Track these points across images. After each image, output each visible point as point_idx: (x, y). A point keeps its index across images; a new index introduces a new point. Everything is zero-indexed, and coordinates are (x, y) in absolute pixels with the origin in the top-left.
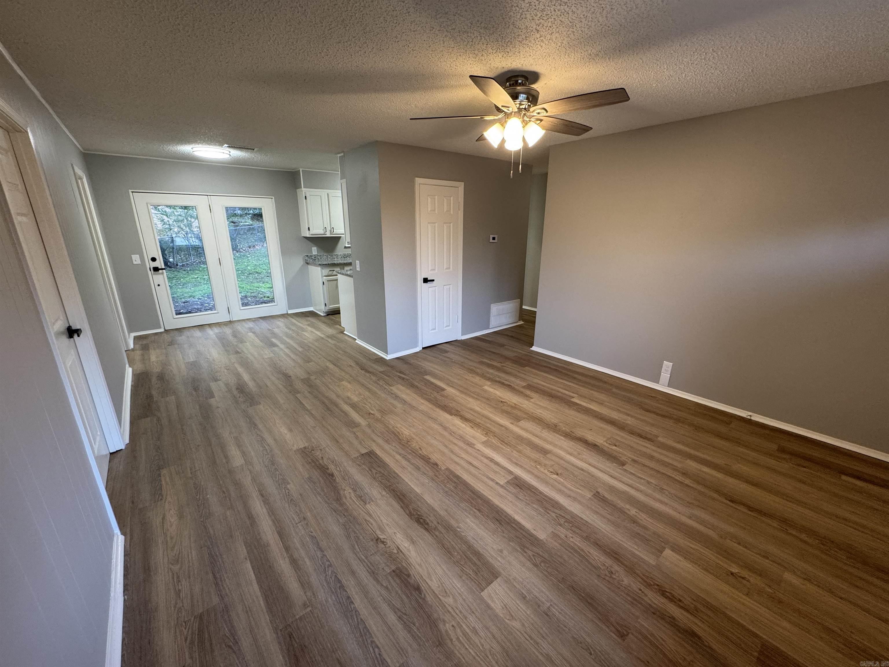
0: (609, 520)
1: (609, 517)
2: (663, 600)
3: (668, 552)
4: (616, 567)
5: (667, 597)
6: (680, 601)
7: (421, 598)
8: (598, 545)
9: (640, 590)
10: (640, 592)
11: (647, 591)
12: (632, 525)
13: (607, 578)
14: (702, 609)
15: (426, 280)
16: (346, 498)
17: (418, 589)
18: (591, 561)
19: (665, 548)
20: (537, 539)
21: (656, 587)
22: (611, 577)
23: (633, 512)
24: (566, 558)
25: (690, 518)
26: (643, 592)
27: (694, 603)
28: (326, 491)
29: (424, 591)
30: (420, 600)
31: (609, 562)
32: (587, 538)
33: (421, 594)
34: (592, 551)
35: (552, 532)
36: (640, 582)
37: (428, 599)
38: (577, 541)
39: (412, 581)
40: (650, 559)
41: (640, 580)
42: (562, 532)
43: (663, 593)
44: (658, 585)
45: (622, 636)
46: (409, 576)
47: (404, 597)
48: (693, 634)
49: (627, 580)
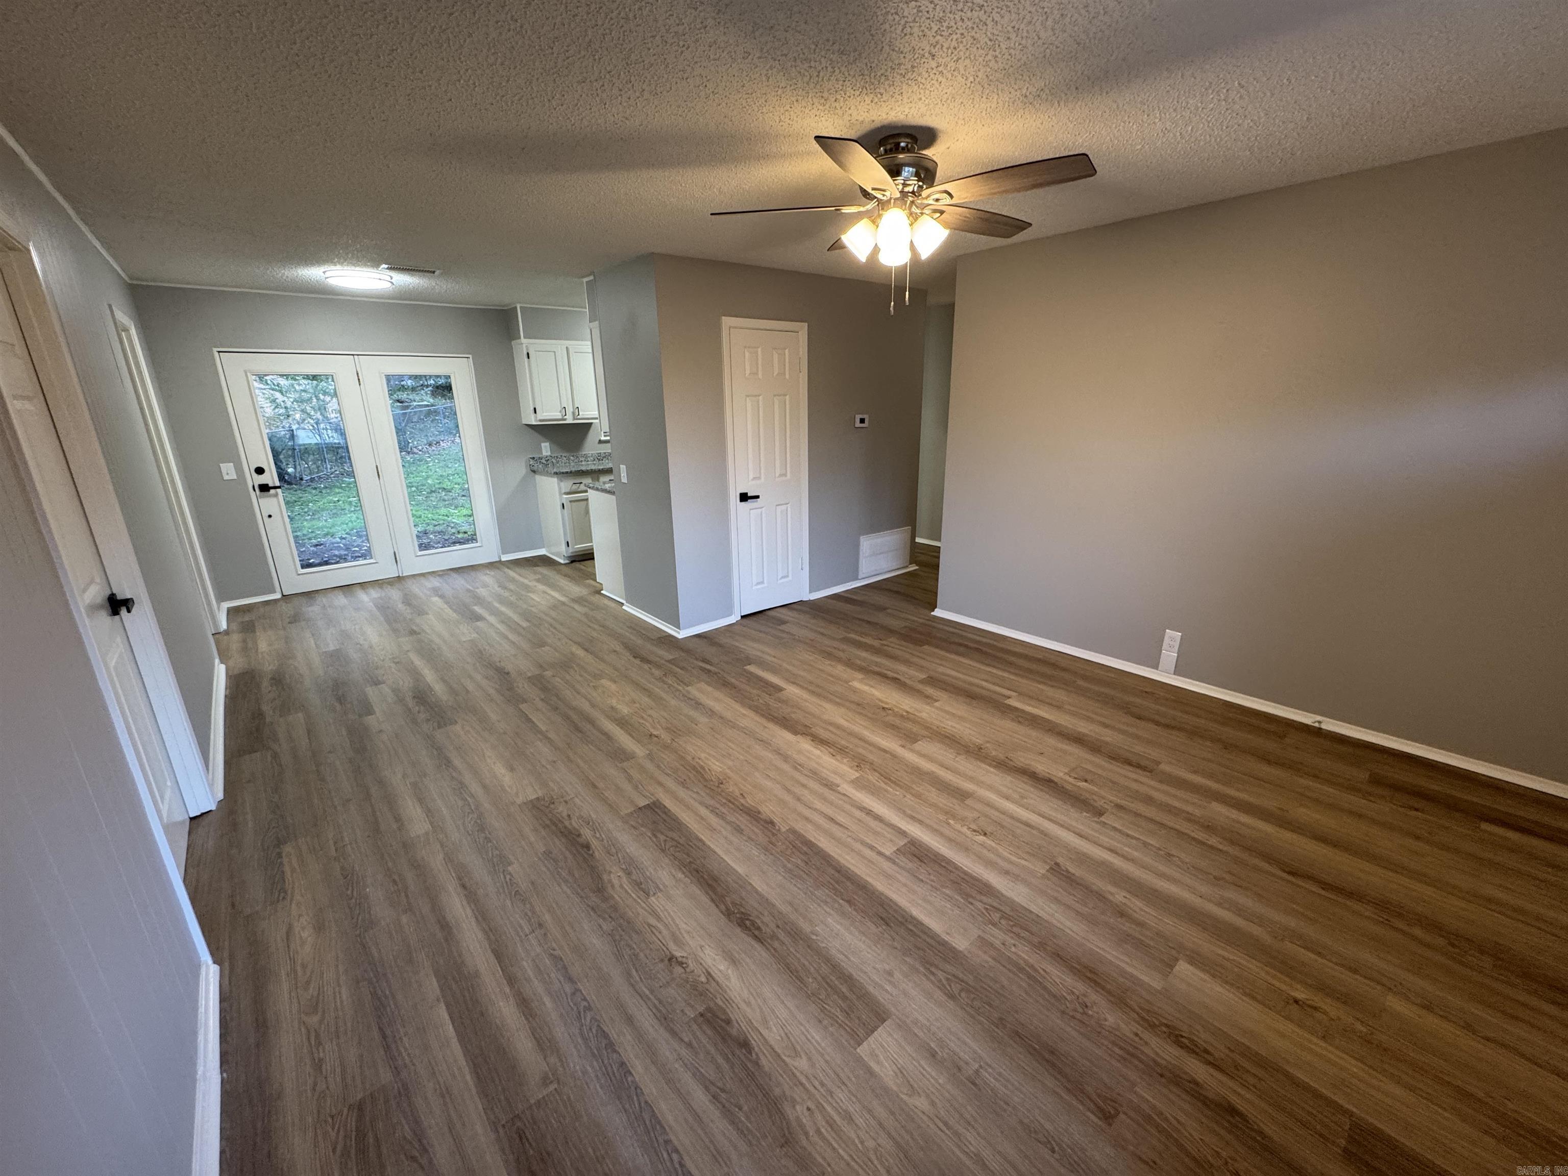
0: (1078, 913)
1: (1078, 906)
2: (1175, 1051)
3: (1183, 967)
4: (1093, 996)
5: (1182, 1046)
6: (1206, 1051)
7: (750, 1060)
8: (1058, 956)
9: (1137, 1035)
10: (1137, 1039)
11: (1146, 1035)
12: (1119, 919)
13: (1078, 1016)
14: (1247, 1065)
15: (744, 497)
16: (613, 886)
17: (745, 1045)
18: (1049, 986)
19: (1177, 960)
20: (953, 950)
21: (1164, 1029)
22: (1084, 1013)
23: (1119, 896)
24: (1005, 983)
25: (1219, 905)
26: (1141, 1039)
27: (1231, 1055)
28: (577, 876)
29: (756, 1049)
30: (749, 1065)
31: (1080, 987)
32: (1041, 946)
33: (750, 1053)
34: (1050, 968)
35: (979, 936)
36: (1135, 1021)
37: (763, 1061)
38: (1023, 953)
39: (734, 1032)
40: (1151, 979)
41: (1136, 1016)
42: (997, 936)
43: (1176, 1038)
44: (1167, 1026)
45: (1108, 1118)
46: (728, 1022)
47: (720, 1060)
48: (1232, 1111)
49: (1112, 1018)
